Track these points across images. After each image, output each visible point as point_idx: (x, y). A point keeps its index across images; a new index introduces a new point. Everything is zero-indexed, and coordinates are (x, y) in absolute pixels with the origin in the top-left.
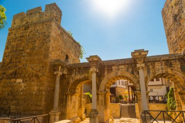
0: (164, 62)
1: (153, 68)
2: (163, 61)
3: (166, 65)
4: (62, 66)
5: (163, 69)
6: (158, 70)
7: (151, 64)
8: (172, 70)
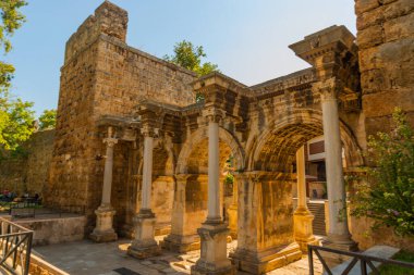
0: (293, 94)
1: (272, 112)
2: (291, 89)
3: (299, 101)
4: (114, 127)
5: (289, 113)
6: (281, 117)
7: (267, 103)
8: (311, 112)
